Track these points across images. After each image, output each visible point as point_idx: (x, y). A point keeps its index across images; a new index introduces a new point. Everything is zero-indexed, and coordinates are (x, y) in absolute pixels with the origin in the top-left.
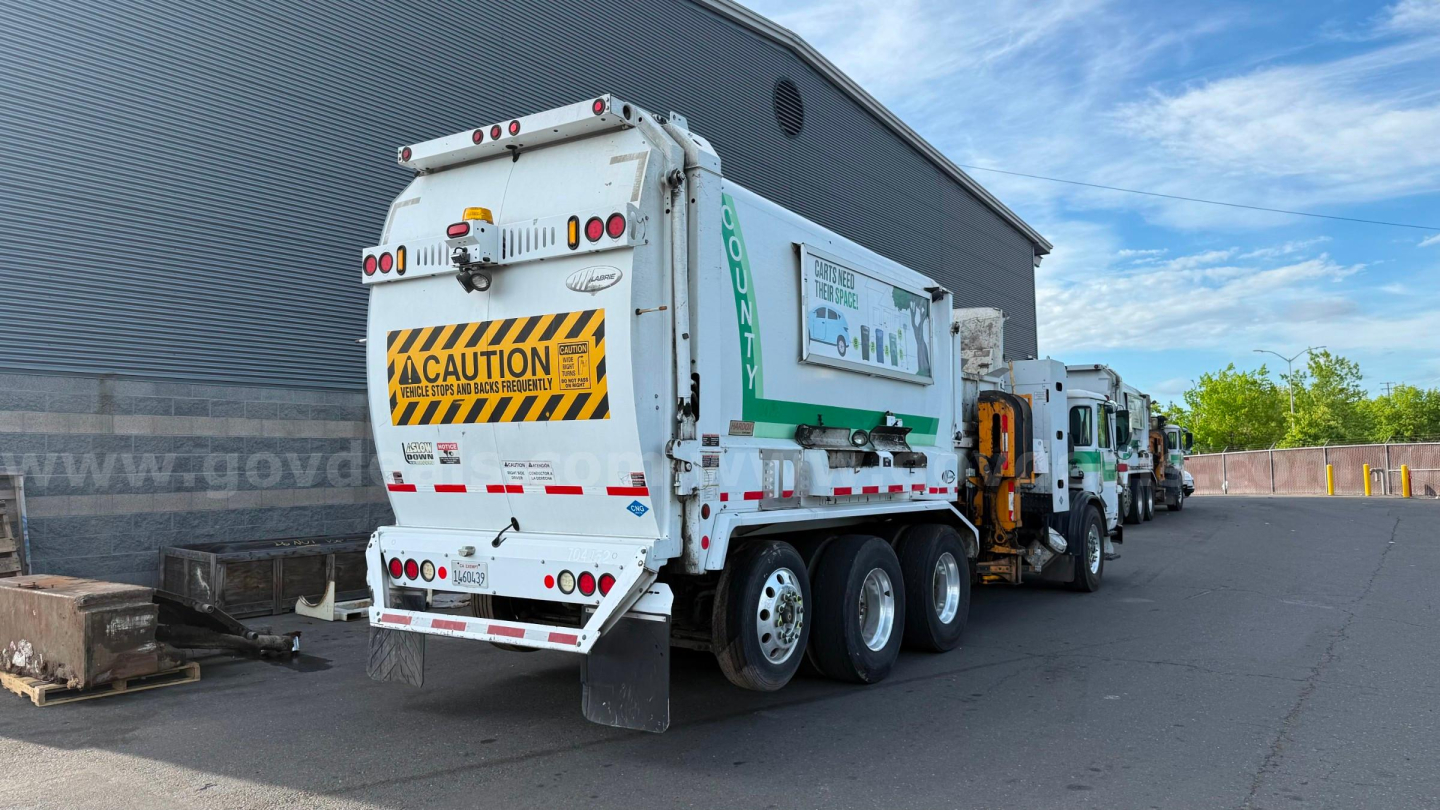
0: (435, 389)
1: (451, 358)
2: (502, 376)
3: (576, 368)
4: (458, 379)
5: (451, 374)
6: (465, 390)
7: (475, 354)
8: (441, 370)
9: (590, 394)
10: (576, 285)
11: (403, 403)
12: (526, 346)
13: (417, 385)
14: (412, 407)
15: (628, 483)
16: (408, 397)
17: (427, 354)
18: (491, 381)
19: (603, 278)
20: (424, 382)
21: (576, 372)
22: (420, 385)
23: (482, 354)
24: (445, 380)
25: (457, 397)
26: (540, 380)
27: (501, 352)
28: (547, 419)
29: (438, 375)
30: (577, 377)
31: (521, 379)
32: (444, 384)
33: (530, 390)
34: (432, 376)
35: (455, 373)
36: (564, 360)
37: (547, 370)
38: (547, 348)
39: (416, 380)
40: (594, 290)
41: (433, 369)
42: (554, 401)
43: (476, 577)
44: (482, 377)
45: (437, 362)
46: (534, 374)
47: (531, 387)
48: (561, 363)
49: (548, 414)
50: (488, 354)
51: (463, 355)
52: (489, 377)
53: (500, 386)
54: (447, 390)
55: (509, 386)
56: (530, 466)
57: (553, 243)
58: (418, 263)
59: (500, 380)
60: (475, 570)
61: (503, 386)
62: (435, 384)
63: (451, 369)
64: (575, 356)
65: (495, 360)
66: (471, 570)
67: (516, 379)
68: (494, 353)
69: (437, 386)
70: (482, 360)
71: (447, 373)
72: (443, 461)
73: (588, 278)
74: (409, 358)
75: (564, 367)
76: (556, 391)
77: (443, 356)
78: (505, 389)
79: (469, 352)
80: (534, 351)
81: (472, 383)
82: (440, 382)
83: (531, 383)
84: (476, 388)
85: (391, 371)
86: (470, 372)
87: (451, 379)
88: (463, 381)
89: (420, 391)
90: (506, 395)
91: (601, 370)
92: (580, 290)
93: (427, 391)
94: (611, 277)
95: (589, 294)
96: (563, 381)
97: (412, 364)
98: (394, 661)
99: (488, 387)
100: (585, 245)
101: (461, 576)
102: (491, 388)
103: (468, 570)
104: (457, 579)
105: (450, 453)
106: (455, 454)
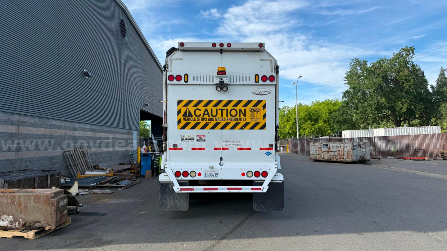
0: (199, 119)
1: (206, 110)
2: (227, 116)
3: (255, 115)
4: (209, 116)
5: (206, 114)
6: (212, 119)
7: (217, 110)
8: (202, 113)
9: (260, 123)
10: (255, 93)
11: (183, 123)
12: (237, 108)
13: (190, 117)
14: (187, 124)
15: (268, 147)
16: (186, 120)
17: (195, 108)
18: (223, 117)
19: (265, 92)
20: (194, 116)
21: (256, 117)
22: (192, 117)
23: (219, 109)
24: (203, 116)
25: (207, 121)
26: (242, 118)
27: (227, 110)
28: (243, 129)
29: (200, 115)
30: (256, 118)
31: (234, 117)
32: (203, 117)
33: (238, 121)
34: (198, 114)
35: (208, 114)
36: (251, 113)
37: (245, 115)
38: (245, 110)
39: (190, 115)
40: (262, 95)
41: (198, 113)
42: (246, 124)
43: (214, 175)
44: (219, 116)
45: (200, 110)
46: (240, 116)
48: (250, 114)
49: (243, 128)
50: (222, 110)
51: (212, 110)
52: (222, 116)
53: (226, 119)
54: (204, 119)
55: (230, 119)
56: (234, 142)
57: (249, 80)
58: (194, 80)
59: (226, 118)
60: (214, 173)
61: (227, 119)
62: (199, 117)
63: (206, 113)
64: (255, 112)
65: (225, 112)
67: (233, 117)
68: (225, 109)
69: (200, 118)
70: (219, 112)
71: (204, 114)
72: (198, 141)
73: (260, 91)
74: (188, 109)
75: (251, 115)
76: (247, 121)
77: (203, 109)
78: (228, 120)
79: (214, 109)
80: (240, 110)
81: (215, 118)
82: (201, 117)
83: (238, 119)
84: (216, 119)
85: (179, 112)
86: (214, 114)
87: (206, 116)
88: (211, 117)
89: (192, 119)
90: (228, 121)
91: (264, 116)
92: (257, 94)
93: (195, 119)
94: (268, 92)
95: (260, 96)
96: (251, 119)
97: (189, 111)
98: (172, 204)
99: (221, 119)
100: (261, 82)
101: (208, 175)
102: (222, 119)
103: (211, 173)
104: (206, 176)
105: (202, 138)
106: (204, 138)
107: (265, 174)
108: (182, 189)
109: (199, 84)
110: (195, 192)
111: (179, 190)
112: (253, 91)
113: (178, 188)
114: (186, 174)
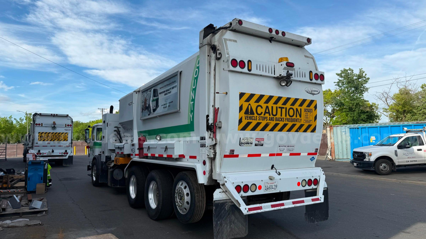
0: (260, 118)
1: (267, 107)
2: (286, 116)
3: (309, 117)
4: (270, 115)
5: (267, 113)
6: (272, 119)
7: (277, 107)
8: (263, 111)
9: (311, 125)
10: (308, 91)
11: (245, 122)
12: (294, 107)
13: (252, 115)
14: (248, 124)
15: (314, 152)
16: (247, 119)
17: (257, 104)
18: (282, 117)
19: (315, 91)
20: (256, 115)
21: (309, 118)
22: (254, 116)
23: (279, 108)
24: (264, 115)
25: (268, 121)
26: (298, 119)
27: (286, 108)
28: (298, 131)
29: (262, 113)
30: (309, 119)
31: (292, 118)
32: (264, 116)
33: (294, 122)
34: (259, 113)
35: (269, 113)
36: (306, 114)
37: (300, 116)
38: (301, 109)
39: (252, 113)
40: (313, 94)
41: (260, 110)
42: (302, 126)
43: (274, 187)
44: (279, 116)
45: (262, 108)
46: (296, 117)
47: (295, 121)
48: (305, 114)
49: (298, 130)
50: (282, 108)
51: (272, 107)
52: (281, 116)
53: (285, 119)
54: (265, 119)
55: (288, 120)
56: (288, 147)
57: (305, 77)
58: (257, 69)
59: (285, 117)
60: (274, 184)
61: (286, 120)
62: (260, 116)
63: (267, 111)
64: (309, 113)
65: (284, 110)
66: (272, 185)
67: (291, 118)
68: (284, 108)
69: (261, 117)
70: (279, 110)
71: (265, 113)
72: (256, 145)
73: (311, 90)
74: (250, 104)
75: (305, 116)
76: (302, 123)
77: (264, 106)
78: (286, 121)
79: (275, 106)
80: (297, 109)
81: (275, 117)
82: (262, 115)
83: (295, 119)
84: (276, 119)
85: (241, 108)
86: (274, 113)
87: (267, 115)
88: (272, 116)
89: (253, 118)
90: (286, 122)
91: (316, 118)
92: (309, 93)
93: (256, 118)
94: (317, 91)
95: (312, 95)
96: (305, 120)
97: (251, 106)
99: (280, 119)
100: (314, 81)
101: (268, 187)
102: (282, 120)
103: (271, 185)
104: (266, 189)
105: (260, 142)
106: (262, 142)
107: (316, 182)
108: (250, 210)
109: (261, 75)
110: (263, 211)
111: (247, 211)
112: (306, 90)
113: (246, 209)
114: (246, 188)
